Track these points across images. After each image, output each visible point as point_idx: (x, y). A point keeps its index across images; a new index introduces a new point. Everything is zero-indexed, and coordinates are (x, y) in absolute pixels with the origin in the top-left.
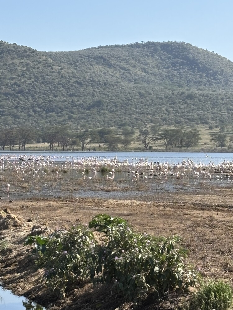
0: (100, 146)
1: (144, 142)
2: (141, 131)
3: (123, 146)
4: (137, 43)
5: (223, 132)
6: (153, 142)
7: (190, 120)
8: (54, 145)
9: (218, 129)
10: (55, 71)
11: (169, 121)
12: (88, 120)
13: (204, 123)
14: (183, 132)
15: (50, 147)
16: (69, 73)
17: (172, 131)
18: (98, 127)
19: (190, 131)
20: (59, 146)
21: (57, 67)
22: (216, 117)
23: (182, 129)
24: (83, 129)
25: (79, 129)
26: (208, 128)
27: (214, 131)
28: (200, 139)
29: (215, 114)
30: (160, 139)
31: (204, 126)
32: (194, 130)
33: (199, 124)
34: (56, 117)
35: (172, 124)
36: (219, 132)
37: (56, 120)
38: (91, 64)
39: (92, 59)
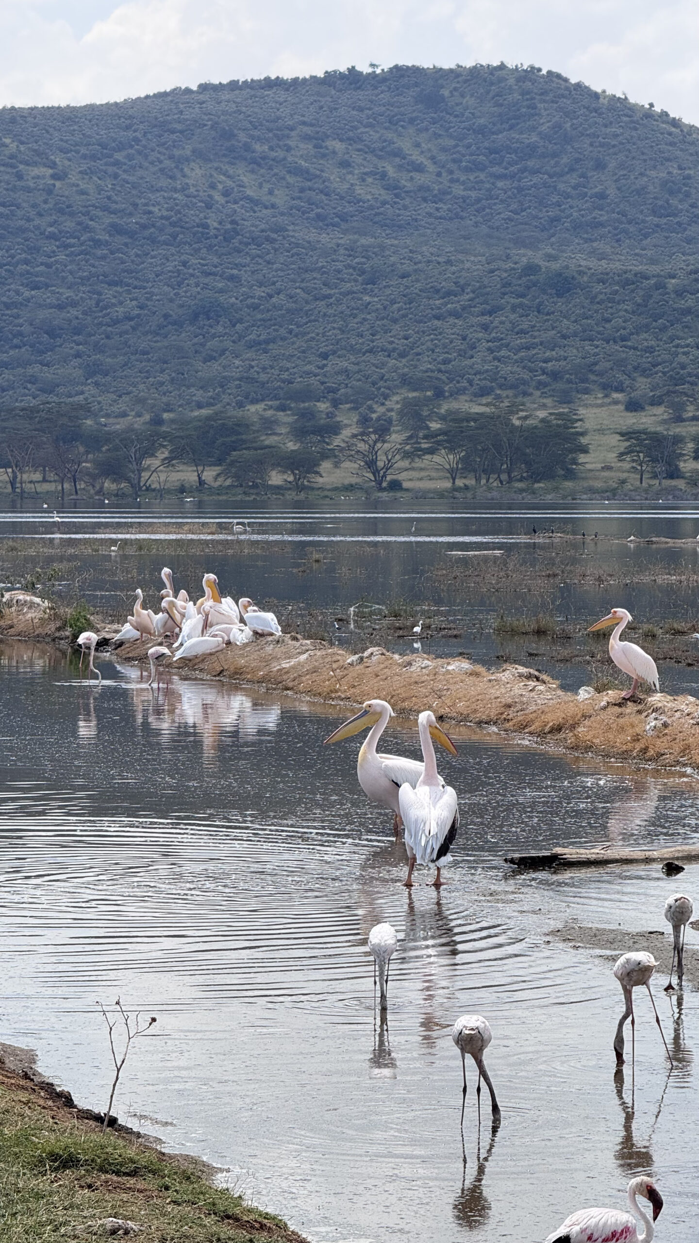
0: (201, 482)
1: (371, 464)
2: (364, 421)
3: (291, 478)
4: (352, 70)
5: (679, 419)
6: (405, 463)
7: (555, 376)
8: (25, 476)
9: (659, 410)
10: (31, 184)
11: (471, 382)
12: (161, 378)
13: (607, 388)
14: (517, 423)
15: (13, 483)
16: (83, 193)
17: (475, 420)
18: (200, 406)
19: (543, 420)
20: (45, 480)
21: (36, 171)
22: (655, 365)
23: (512, 413)
24: (139, 415)
25: (124, 415)
26: (621, 407)
27: (644, 420)
28: (585, 450)
29: (650, 350)
30: (431, 451)
31: (607, 400)
32: (560, 416)
33: (587, 391)
34: (35, 370)
35: (484, 392)
36: (664, 422)
37: (33, 380)
38: (171, 157)
39: (174, 136)
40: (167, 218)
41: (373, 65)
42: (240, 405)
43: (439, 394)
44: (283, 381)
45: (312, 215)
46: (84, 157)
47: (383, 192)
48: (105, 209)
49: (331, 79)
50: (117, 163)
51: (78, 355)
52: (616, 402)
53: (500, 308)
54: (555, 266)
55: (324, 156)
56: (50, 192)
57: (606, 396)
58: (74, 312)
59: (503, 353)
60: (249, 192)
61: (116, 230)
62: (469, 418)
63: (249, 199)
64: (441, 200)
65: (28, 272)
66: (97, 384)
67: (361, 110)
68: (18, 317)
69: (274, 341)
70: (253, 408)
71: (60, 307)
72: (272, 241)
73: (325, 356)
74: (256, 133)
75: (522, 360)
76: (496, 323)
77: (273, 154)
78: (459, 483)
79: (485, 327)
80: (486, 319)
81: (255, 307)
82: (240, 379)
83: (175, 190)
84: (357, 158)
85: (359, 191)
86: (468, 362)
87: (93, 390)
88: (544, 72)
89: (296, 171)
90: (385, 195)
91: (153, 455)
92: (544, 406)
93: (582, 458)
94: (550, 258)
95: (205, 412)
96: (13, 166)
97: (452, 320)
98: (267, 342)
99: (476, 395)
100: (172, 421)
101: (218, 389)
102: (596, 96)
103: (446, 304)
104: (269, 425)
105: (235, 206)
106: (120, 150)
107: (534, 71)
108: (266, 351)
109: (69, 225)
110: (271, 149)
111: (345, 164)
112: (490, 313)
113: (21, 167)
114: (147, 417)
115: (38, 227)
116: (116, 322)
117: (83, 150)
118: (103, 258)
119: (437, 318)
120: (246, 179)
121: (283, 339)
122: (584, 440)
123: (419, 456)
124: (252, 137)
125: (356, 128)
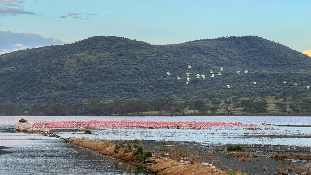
1: (227, 109)
3: (212, 112)
4: (223, 37)
5: (286, 101)
6: (233, 109)
7: (262, 93)
8: (162, 112)
9: (282, 99)
10: (164, 59)
11: (246, 94)
12: (188, 94)
13: (271, 95)
14: (255, 102)
15: (160, 113)
16: (173, 60)
17: (247, 101)
18: (195, 99)
19: (260, 101)
20: (166, 113)
21: (165, 56)
22: (281, 91)
23: (254, 100)
24: (183, 101)
25: (181, 101)
26: (274, 99)
27: (279, 101)
28: (268, 107)
29: (280, 88)
30: (238, 107)
31: (272, 97)
32: (263, 100)
33: (268, 96)
34: (164, 92)
35: (248, 96)
36: (283, 101)
37: (164, 94)
38: (190, 53)
39: (190, 50)
41: (227, 36)
42: (202, 99)
43: (240, 96)
44: (210, 94)
45: (216, 64)
46: (174, 54)
47: (229, 59)
51: (172, 90)
52: (273, 98)
53: (251, 80)
54: (261, 72)
55: (218, 53)
56: (167, 60)
57: (271, 97)
58: (172, 82)
59: (252, 88)
60: (204, 60)
61: (180, 67)
62: (246, 101)
63: (204, 61)
64: (240, 61)
65: (163, 75)
66: (176, 95)
67: (224, 44)
68: (162, 83)
69: (208, 87)
70: (205, 99)
71: (169, 81)
73: (218, 89)
74: (205, 49)
75: (255, 90)
76: (250, 83)
77: (208, 53)
78: (244, 113)
79: (248, 84)
80: (248, 82)
82: (202, 94)
83: (190, 59)
84: (224, 53)
85: (224, 59)
86: (245, 90)
87: (175, 96)
88: (259, 37)
89: (212, 56)
90: (229, 60)
91: (186, 108)
92: (260, 99)
93: (267, 108)
94: (260, 71)
95: (196, 100)
96: (160, 55)
97: (242, 83)
98: (207, 87)
99: (247, 96)
100: (190, 102)
101: (198, 96)
103: (241, 80)
104: (208, 102)
105: (201, 62)
106: (180, 52)
107: (257, 37)
108: (207, 89)
109: (171, 66)
110: (208, 52)
111: (221, 54)
112: (249, 81)
113: (162, 55)
114: (185, 101)
115: (165, 66)
116: (179, 84)
117: (174, 53)
118: (177, 72)
119: (239, 82)
120: (203, 57)
121: (210, 86)
122: (267, 105)
123: (236, 108)
124: (204, 50)
125: (223, 48)
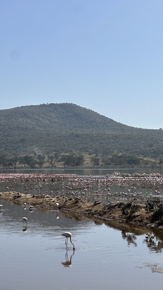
0: (25, 166)
1: (51, 163)
2: (48, 157)
3: (39, 165)
4: (44, 104)
5: (97, 156)
6: (57, 163)
9: (94, 154)
11: (64, 150)
12: (17, 150)
13: (85, 151)
16: (4, 122)
17: (68, 156)
19: (78, 156)
22: (93, 148)
23: (73, 155)
24: (14, 156)
25: (11, 156)
27: (92, 156)
29: (92, 145)
30: (61, 161)
31: (86, 153)
33: (82, 152)
35: (67, 152)
36: (95, 156)
38: (17, 117)
39: (18, 114)
40: (17, 126)
41: (47, 103)
42: (29, 154)
43: (60, 152)
44: (35, 151)
46: (4, 117)
47: (49, 122)
48: (7, 125)
49: (41, 105)
50: (9, 118)
51: (4, 147)
53: (68, 139)
54: (76, 133)
55: (40, 117)
58: (3, 140)
59: (69, 146)
60: (29, 122)
61: (9, 128)
62: (65, 156)
64: (58, 123)
67: (45, 110)
70: (31, 155)
72: (33, 129)
73: (42, 147)
75: (72, 147)
76: (68, 142)
78: (65, 166)
80: (66, 141)
81: (31, 139)
82: (29, 150)
83: (18, 122)
84: (45, 117)
85: (45, 122)
86: (64, 147)
87: (6, 152)
88: (73, 104)
89: (36, 119)
91: (17, 162)
93: (84, 162)
95: (24, 155)
97: (61, 141)
98: (33, 145)
99: (65, 152)
101: (26, 152)
102: (81, 107)
103: (60, 139)
104: (34, 157)
105: (27, 124)
106: (9, 116)
110: (32, 116)
116: (9, 142)
118: (7, 132)
119: (59, 141)
120: (28, 120)
122: (84, 159)
123: (59, 162)
124: (29, 114)
125: (45, 113)
